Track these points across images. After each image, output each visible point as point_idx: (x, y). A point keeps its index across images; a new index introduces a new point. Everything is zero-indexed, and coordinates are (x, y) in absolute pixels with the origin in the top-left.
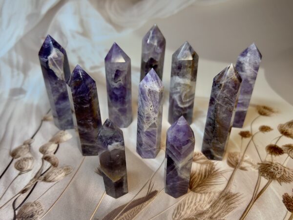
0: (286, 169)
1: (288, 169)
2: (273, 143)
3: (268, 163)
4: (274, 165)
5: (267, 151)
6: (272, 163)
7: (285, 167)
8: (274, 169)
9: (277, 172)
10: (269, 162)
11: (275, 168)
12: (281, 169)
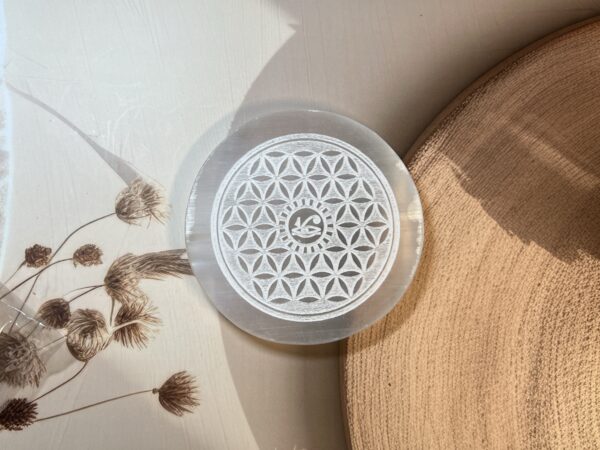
0: (35, 361)
1: (39, 362)
2: (67, 298)
3: (18, 337)
4: (23, 345)
5: (40, 312)
6: (24, 339)
7: (37, 357)
8: (16, 353)
9: (16, 360)
10: (21, 336)
11: (20, 352)
12: (27, 358)
